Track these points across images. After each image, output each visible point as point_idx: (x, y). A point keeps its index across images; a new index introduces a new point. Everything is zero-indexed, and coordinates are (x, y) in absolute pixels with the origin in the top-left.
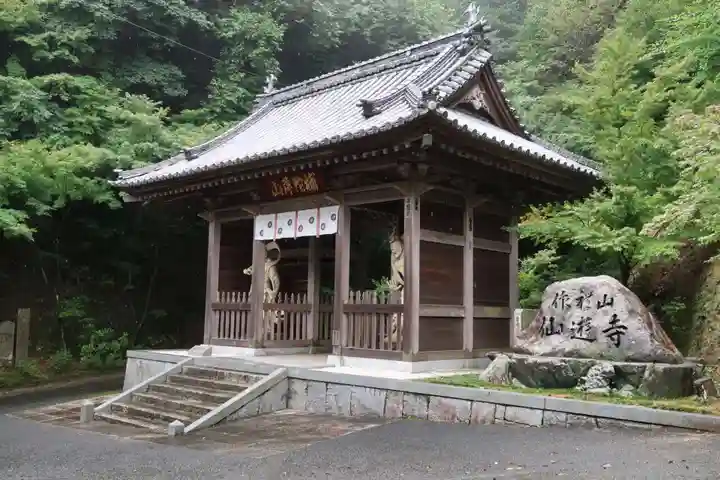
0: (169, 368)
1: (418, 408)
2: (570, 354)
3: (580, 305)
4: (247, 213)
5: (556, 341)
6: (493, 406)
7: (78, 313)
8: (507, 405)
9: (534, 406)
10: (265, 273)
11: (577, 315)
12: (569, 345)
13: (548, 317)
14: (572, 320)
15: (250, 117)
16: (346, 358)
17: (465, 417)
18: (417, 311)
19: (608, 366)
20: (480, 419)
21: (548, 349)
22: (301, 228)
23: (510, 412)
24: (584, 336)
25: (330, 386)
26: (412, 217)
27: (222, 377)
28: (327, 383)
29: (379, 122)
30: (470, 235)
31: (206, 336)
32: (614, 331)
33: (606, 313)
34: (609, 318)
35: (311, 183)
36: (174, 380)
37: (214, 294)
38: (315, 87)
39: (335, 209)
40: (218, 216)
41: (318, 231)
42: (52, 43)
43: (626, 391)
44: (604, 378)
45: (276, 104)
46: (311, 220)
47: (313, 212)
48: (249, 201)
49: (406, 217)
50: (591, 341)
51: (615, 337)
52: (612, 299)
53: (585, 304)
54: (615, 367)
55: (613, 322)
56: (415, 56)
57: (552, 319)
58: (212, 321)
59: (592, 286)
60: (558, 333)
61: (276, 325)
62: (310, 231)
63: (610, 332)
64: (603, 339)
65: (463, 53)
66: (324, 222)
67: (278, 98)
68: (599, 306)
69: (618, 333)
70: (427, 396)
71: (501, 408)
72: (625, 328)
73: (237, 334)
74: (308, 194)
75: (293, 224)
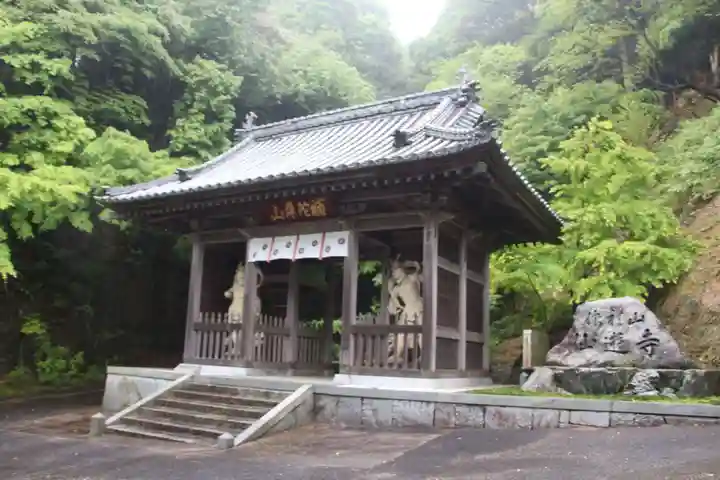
2: (604, 365)
3: (611, 322)
4: (241, 236)
5: (590, 354)
6: (557, 412)
7: (40, 332)
8: (570, 410)
9: (596, 411)
11: (609, 331)
12: (602, 358)
13: (581, 333)
14: (605, 335)
17: (528, 423)
18: (435, 333)
19: (654, 373)
20: (543, 423)
21: (583, 362)
22: (301, 251)
23: (576, 417)
24: (616, 349)
25: (365, 401)
26: (431, 243)
27: (235, 392)
28: (362, 398)
31: (186, 356)
32: (648, 343)
33: (638, 328)
34: (642, 332)
35: (318, 208)
37: (195, 314)
38: (299, 125)
39: (345, 234)
40: (202, 238)
41: (321, 254)
44: (652, 383)
45: (257, 139)
46: (315, 243)
47: (318, 237)
48: (242, 225)
49: (425, 242)
50: (624, 352)
51: (649, 348)
52: (643, 316)
53: (616, 321)
54: (660, 373)
55: (644, 336)
56: (410, 103)
57: (585, 335)
58: (192, 341)
59: (621, 306)
60: (591, 347)
62: (313, 253)
63: (644, 344)
64: (637, 351)
65: (462, 105)
68: (630, 322)
69: (652, 344)
70: (483, 407)
71: (565, 414)
72: (658, 341)
74: (313, 219)
75: (293, 246)
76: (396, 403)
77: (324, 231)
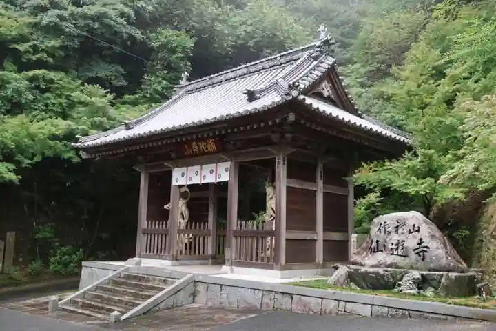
0: (111, 274)
1: (285, 303)
2: (390, 266)
3: (397, 231)
4: (167, 167)
5: (381, 257)
6: (337, 302)
7: (48, 235)
8: (346, 302)
9: (365, 302)
10: (179, 208)
11: (395, 238)
12: (390, 259)
13: (375, 240)
14: (391, 242)
15: (170, 101)
16: (234, 268)
17: (318, 310)
18: (284, 235)
19: (417, 274)
20: (327, 312)
21: (375, 262)
22: (204, 177)
23: (349, 306)
24: (400, 253)
25: (223, 287)
26: (281, 170)
27: (148, 280)
28: (221, 285)
29: (258, 105)
30: (320, 183)
31: (137, 252)
32: (420, 250)
33: (415, 237)
34: (417, 241)
35: (212, 146)
36: (115, 282)
37: (143, 222)
38: (214, 81)
39: (228, 164)
40: (146, 168)
41: (216, 179)
42: (35, 49)
43: (429, 292)
44: (414, 283)
45: (188, 92)
46: (211, 172)
47: (213, 166)
48: (169, 158)
49: (277, 170)
50: (404, 256)
51: (421, 254)
52: (419, 228)
53: (400, 231)
54: (422, 275)
55: (419, 244)
56: (283, 60)
57: (377, 242)
58: (141, 241)
59: (404, 219)
60: (382, 251)
61: (186, 244)
62: (211, 179)
63: (417, 251)
64: (413, 256)
65: (316, 58)
66: (220, 173)
67: (189, 88)
68: (410, 232)
69: (423, 251)
70: (291, 295)
71: (342, 304)
72: (427, 247)
73: (159, 250)
74: (209, 153)
75: (199, 174)
76: (240, 290)
77: (216, 162)
